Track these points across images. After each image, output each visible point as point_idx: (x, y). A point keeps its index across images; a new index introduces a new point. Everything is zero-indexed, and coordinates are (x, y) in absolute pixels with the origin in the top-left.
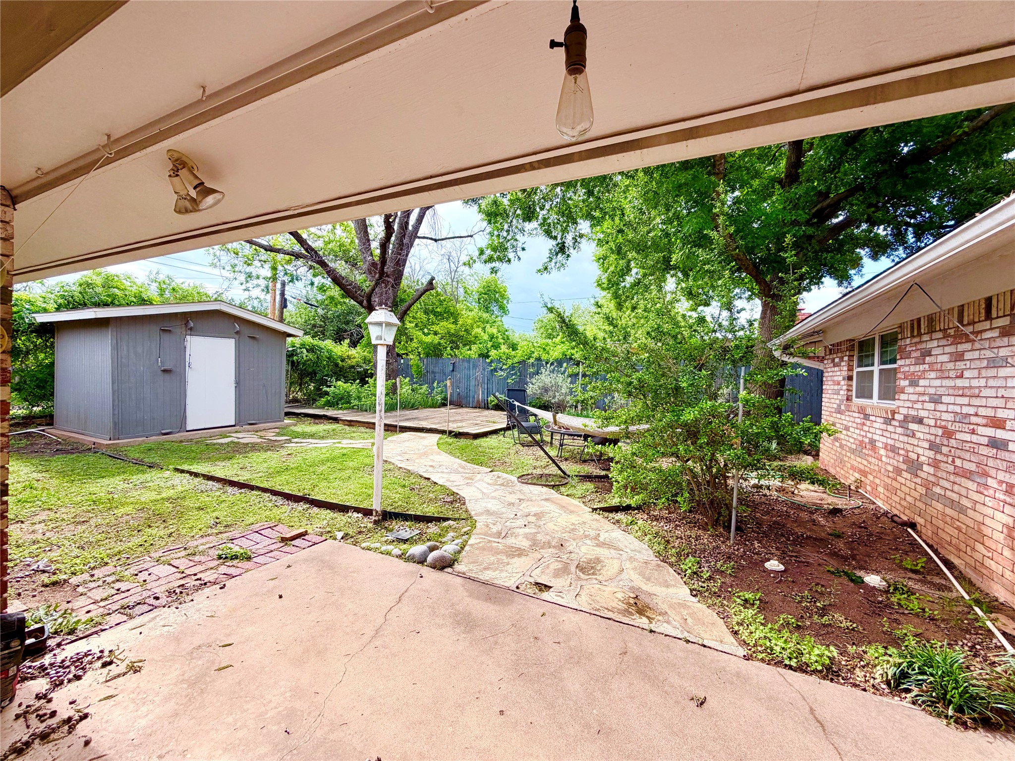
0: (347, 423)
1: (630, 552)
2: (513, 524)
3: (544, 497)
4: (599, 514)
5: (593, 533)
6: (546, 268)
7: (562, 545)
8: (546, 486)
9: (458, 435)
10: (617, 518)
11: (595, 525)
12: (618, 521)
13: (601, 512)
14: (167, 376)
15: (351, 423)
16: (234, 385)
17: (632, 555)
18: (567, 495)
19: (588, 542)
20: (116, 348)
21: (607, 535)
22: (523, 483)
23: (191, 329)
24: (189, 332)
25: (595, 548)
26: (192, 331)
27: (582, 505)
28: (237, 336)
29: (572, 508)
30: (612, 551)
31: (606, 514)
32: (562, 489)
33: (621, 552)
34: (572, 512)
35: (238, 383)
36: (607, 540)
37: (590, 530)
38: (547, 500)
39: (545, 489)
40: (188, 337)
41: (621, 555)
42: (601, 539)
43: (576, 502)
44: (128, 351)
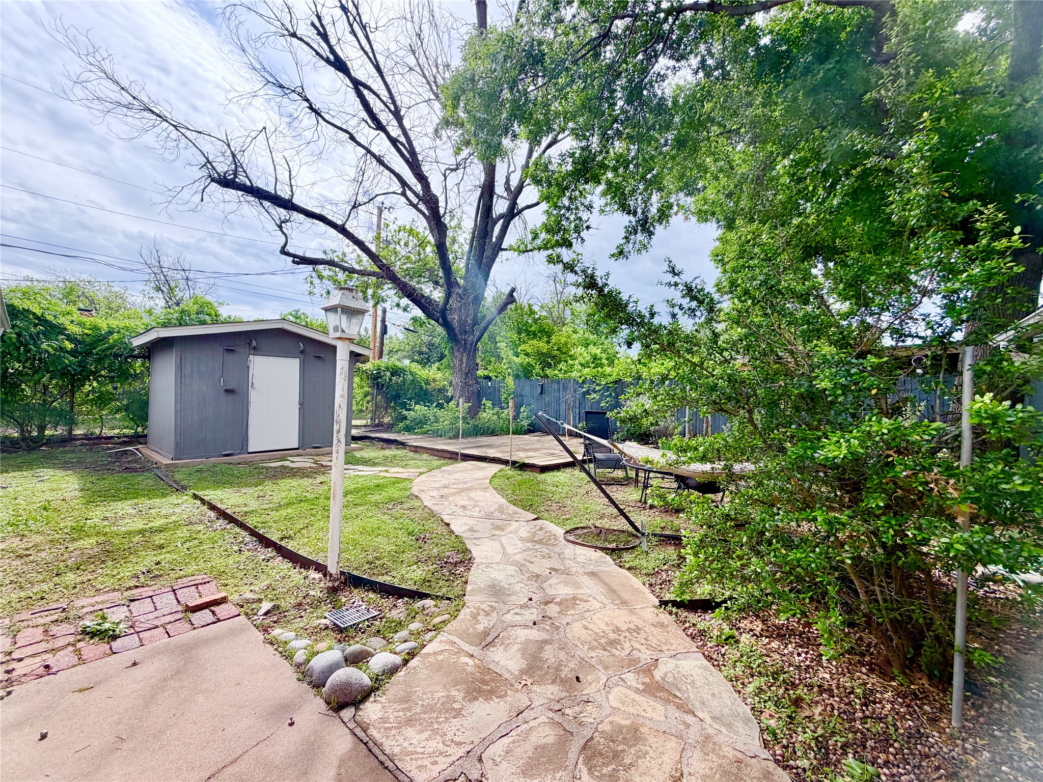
0: (413, 449)
1: (708, 720)
2: (518, 617)
3: (591, 568)
4: (671, 613)
5: (645, 656)
6: (621, 253)
7: (577, 678)
8: (602, 549)
9: (524, 467)
10: (701, 626)
11: (656, 636)
12: (702, 633)
13: (674, 610)
14: (230, 397)
15: (417, 449)
16: (298, 406)
17: (710, 731)
18: (629, 569)
19: (630, 678)
20: (180, 368)
21: (672, 663)
22: (569, 541)
23: (254, 348)
24: (252, 352)
25: (637, 697)
26: (256, 351)
27: (646, 590)
28: (302, 356)
29: (626, 596)
30: (672, 711)
31: (683, 614)
32: (627, 556)
33: (689, 719)
34: (624, 603)
35: (302, 404)
36: (670, 679)
37: (643, 648)
38: (593, 574)
39: (600, 553)
40: (251, 357)
41: (688, 726)
42: (658, 674)
43: (636, 582)
44: (192, 371)
